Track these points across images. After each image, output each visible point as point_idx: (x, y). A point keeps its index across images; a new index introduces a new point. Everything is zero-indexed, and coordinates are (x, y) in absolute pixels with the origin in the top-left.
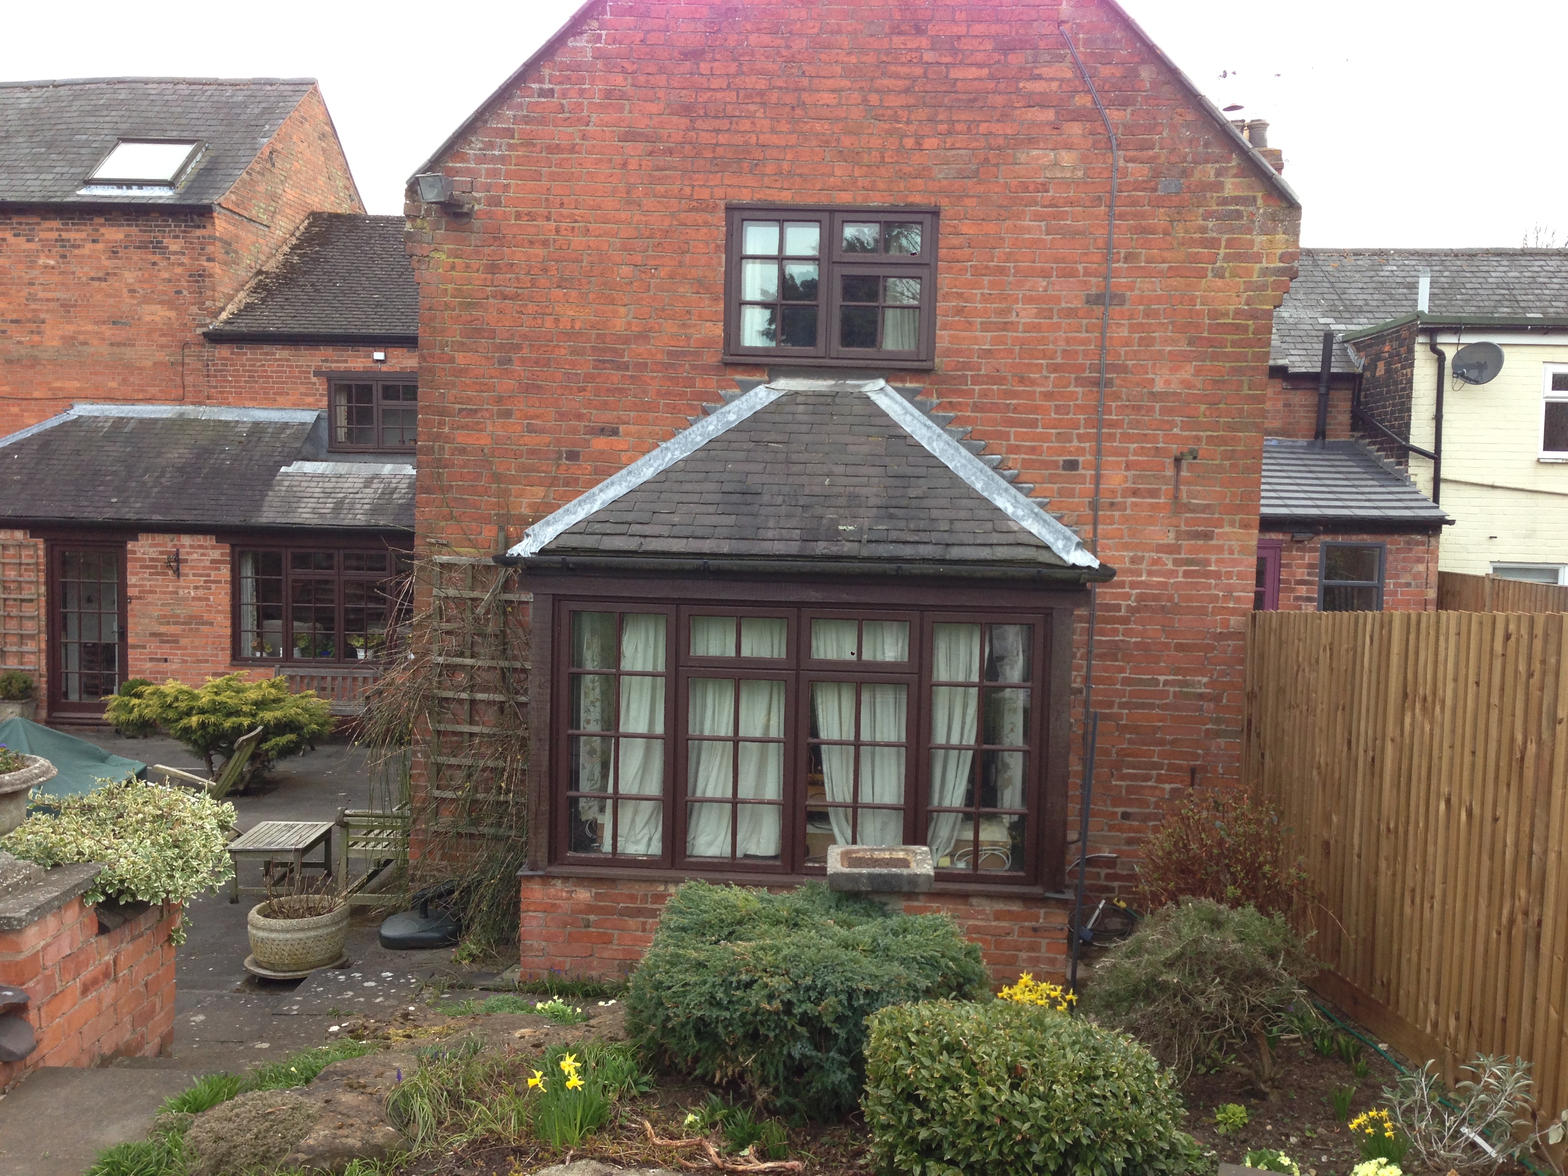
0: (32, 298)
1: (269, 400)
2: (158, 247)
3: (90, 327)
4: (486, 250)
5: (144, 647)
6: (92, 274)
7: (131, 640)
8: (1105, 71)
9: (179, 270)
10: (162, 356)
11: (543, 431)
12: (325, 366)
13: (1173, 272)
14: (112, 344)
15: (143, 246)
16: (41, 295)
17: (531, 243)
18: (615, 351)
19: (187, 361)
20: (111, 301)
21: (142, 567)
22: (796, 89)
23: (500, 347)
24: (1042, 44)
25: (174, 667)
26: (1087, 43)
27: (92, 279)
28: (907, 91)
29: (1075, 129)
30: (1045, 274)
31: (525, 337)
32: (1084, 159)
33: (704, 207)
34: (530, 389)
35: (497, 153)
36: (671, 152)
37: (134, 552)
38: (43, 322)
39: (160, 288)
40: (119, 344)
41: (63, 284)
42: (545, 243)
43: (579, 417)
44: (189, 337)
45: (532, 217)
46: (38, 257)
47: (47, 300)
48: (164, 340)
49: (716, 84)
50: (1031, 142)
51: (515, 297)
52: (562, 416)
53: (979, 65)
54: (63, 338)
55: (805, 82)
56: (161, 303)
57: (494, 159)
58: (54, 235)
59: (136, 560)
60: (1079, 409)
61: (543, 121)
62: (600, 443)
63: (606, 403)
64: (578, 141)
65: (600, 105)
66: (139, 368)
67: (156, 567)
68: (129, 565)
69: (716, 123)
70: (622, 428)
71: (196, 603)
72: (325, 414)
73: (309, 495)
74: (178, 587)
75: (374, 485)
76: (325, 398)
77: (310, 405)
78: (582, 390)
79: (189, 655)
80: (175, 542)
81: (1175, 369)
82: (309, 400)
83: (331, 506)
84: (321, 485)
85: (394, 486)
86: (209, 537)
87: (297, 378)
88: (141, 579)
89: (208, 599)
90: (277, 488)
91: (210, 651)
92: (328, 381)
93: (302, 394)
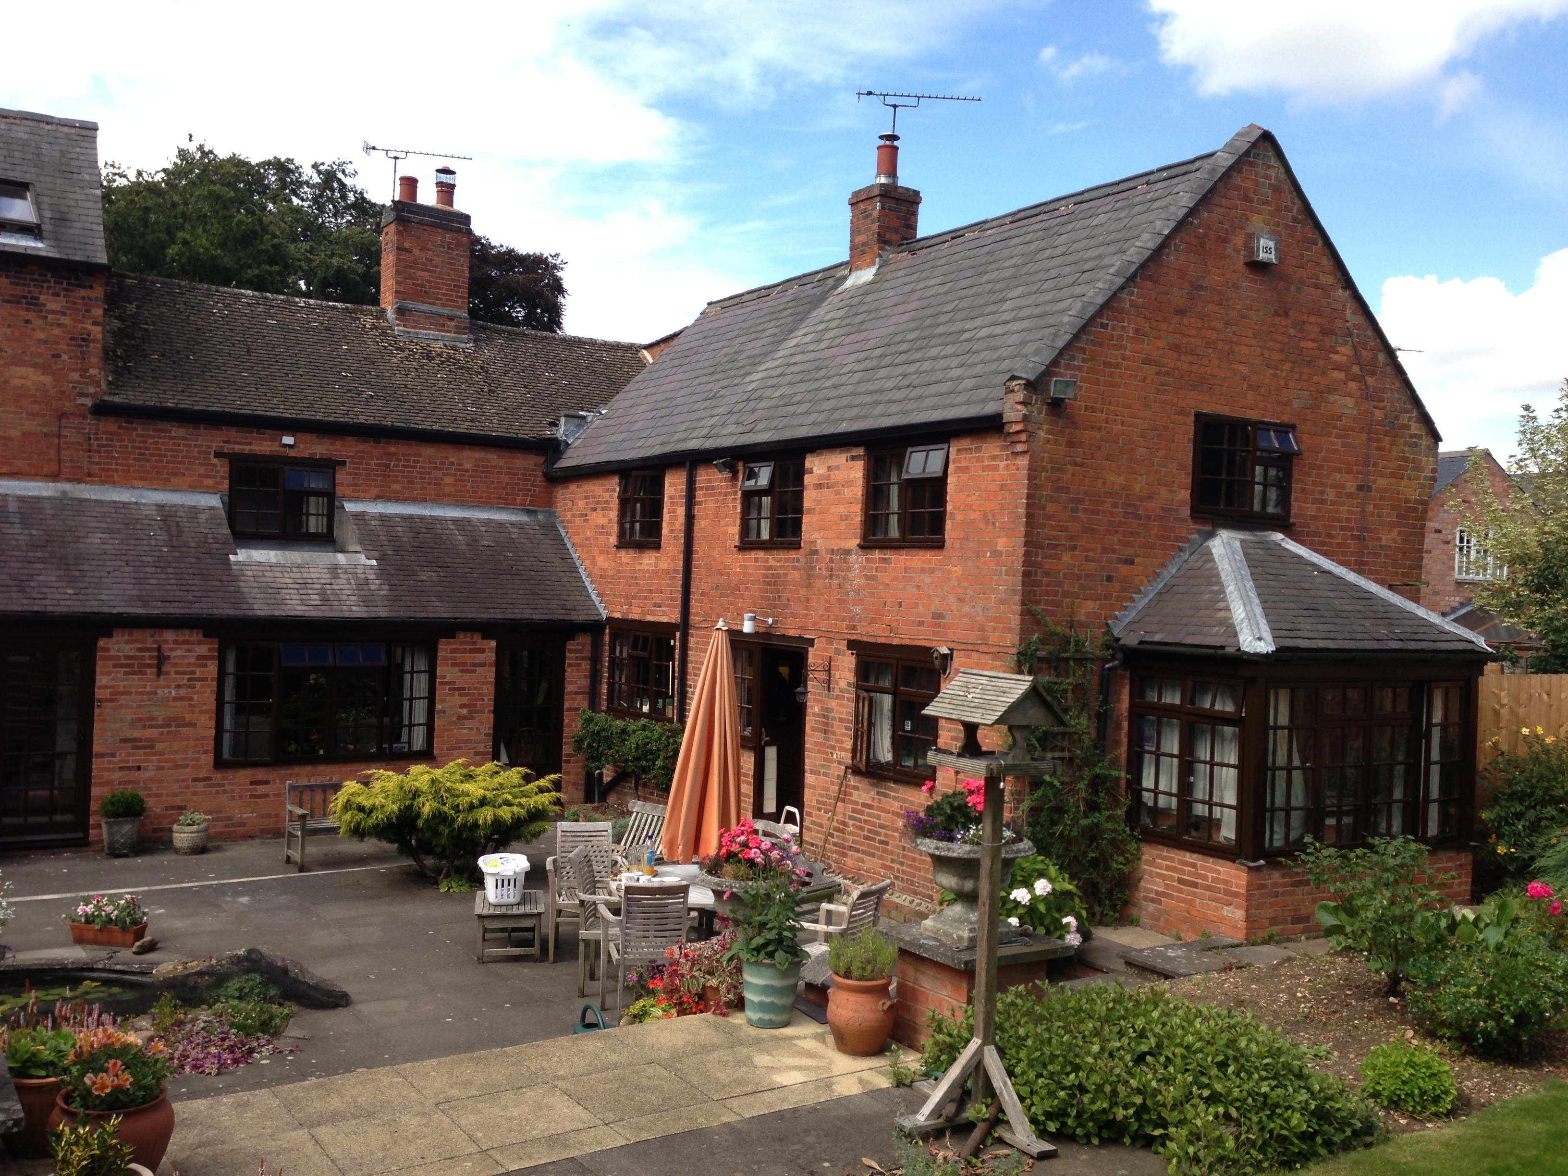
1: (161, 480)
2: (33, 303)
4: (1067, 430)
5: (113, 755)
7: (96, 749)
8: (1364, 353)
9: (57, 331)
10: (32, 426)
11: (1093, 560)
12: (227, 448)
13: (1393, 475)
15: (14, 300)
17: (1092, 428)
18: (1134, 506)
19: (64, 432)
21: (115, 666)
22: (1231, 342)
23: (1072, 501)
24: (1339, 333)
25: (148, 774)
26: (1358, 335)
28: (1281, 351)
29: (1353, 385)
30: (1339, 470)
31: (1086, 493)
32: (1357, 404)
33: (1183, 413)
34: (1089, 530)
35: (1076, 363)
36: (1167, 374)
37: (107, 650)
39: (33, 349)
42: (1100, 429)
43: (1114, 551)
44: (67, 406)
45: (1094, 410)
48: (36, 408)
49: (1193, 332)
50: (1334, 391)
51: (1082, 465)
52: (1105, 550)
53: (1313, 341)
55: (1235, 338)
56: (35, 366)
57: (1075, 368)
59: (110, 658)
60: (1352, 554)
61: (1101, 345)
62: (1124, 569)
63: (1128, 542)
64: (1120, 361)
65: (1133, 338)
67: (130, 666)
68: (99, 664)
69: (1191, 358)
70: (1136, 560)
71: (177, 703)
72: (226, 498)
73: (284, 586)
74: (157, 687)
75: (342, 576)
76: (227, 482)
77: (208, 487)
78: (1116, 532)
79: (166, 761)
80: (156, 638)
81: (1390, 531)
82: (208, 482)
83: (316, 597)
84: (286, 575)
85: (363, 576)
86: (195, 631)
87: (195, 458)
88: (113, 679)
89: (191, 699)
90: (244, 578)
91: (190, 755)
92: (231, 463)
93: (200, 476)
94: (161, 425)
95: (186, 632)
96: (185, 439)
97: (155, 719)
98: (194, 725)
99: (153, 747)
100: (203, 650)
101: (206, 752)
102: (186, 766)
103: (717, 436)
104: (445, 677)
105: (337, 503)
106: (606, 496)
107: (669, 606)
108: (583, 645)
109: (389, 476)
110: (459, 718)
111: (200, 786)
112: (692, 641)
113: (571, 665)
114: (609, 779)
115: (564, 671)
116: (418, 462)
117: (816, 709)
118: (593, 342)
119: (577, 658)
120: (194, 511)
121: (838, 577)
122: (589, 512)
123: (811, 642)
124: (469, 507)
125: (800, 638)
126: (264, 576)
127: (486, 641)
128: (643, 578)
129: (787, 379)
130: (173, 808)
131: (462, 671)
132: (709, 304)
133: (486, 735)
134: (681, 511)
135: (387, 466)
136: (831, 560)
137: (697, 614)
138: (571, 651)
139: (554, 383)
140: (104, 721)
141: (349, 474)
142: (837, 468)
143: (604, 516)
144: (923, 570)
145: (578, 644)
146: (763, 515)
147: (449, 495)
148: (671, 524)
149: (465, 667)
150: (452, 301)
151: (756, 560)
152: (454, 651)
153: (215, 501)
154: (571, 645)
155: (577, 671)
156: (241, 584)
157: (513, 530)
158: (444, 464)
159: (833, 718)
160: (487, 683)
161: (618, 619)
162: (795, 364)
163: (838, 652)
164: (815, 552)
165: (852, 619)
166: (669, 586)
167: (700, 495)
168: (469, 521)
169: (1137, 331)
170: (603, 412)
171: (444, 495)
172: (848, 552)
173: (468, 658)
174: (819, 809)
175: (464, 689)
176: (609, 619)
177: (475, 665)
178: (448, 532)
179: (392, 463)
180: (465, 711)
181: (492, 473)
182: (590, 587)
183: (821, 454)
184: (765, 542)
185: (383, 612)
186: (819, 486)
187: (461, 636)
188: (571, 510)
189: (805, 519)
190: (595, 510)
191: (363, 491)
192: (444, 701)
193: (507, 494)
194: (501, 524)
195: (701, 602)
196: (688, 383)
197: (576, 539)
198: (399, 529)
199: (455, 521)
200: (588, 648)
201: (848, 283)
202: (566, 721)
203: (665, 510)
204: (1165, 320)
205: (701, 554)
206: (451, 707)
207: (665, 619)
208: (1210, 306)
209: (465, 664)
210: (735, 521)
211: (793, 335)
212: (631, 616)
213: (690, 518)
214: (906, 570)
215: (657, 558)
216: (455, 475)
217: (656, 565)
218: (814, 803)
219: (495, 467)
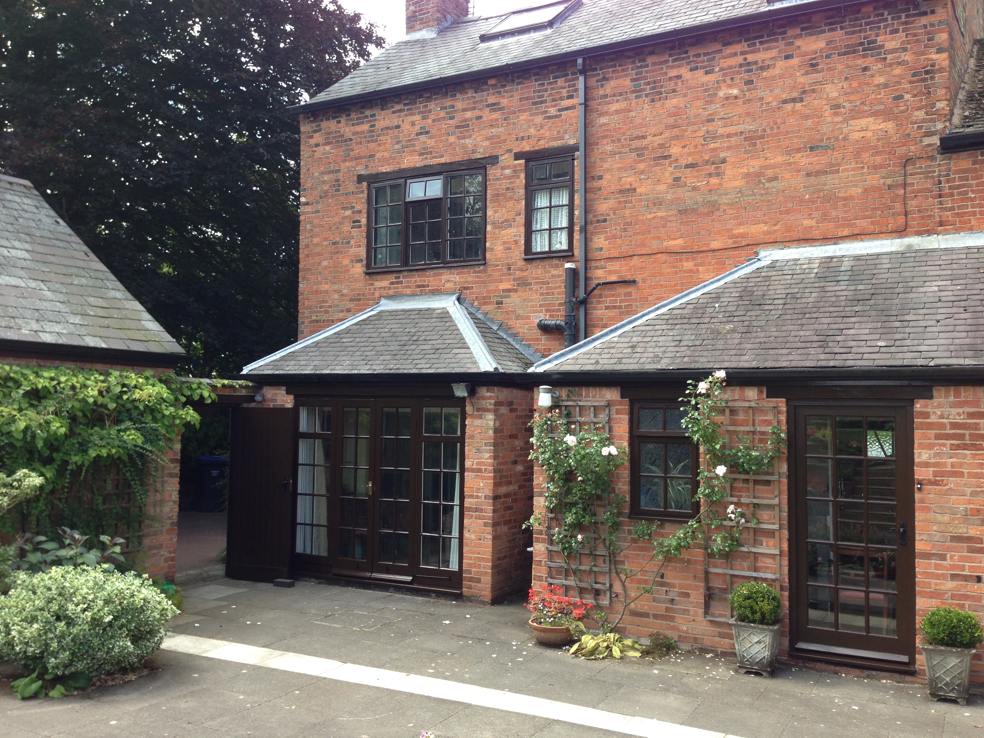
0: (712, 136)
2: (871, 48)
3: (779, 159)
5: (943, 557)
6: (784, 96)
7: (919, 546)
9: (898, 71)
10: (875, 180)
14: (808, 175)
15: (850, 51)
16: (721, 131)
19: (909, 180)
20: (809, 123)
21: (938, 437)
27: (785, 102)
37: (926, 415)
38: (724, 161)
39: (873, 96)
40: (818, 173)
41: (748, 114)
44: (913, 150)
46: (720, 88)
47: (729, 136)
48: (878, 159)
54: (747, 175)
56: (875, 114)
58: (740, 59)
59: (930, 426)
66: (845, 199)
68: (918, 433)
88: (937, 455)
140: (928, 509)
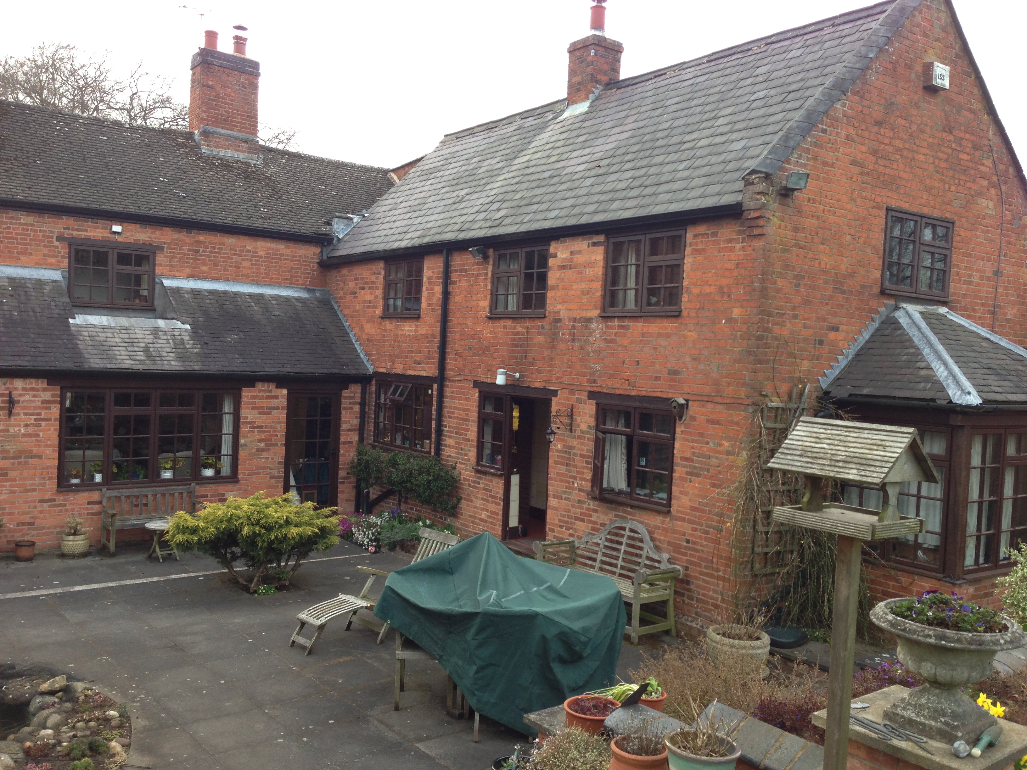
1: (12, 258)
4: (794, 218)
8: (1000, 166)
11: (810, 327)
12: (67, 233)
13: (1015, 264)
17: (813, 216)
18: (841, 283)
22: (913, 151)
23: (796, 277)
24: (984, 149)
26: (997, 152)
28: (946, 160)
29: (993, 191)
30: (983, 259)
31: (806, 271)
32: (995, 206)
33: (877, 207)
34: (807, 302)
35: (802, 161)
36: (868, 174)
42: (818, 218)
43: (825, 320)
45: (814, 201)
49: (887, 141)
50: (981, 195)
51: (804, 248)
52: (818, 319)
53: (968, 154)
55: (915, 148)
61: (821, 147)
62: (832, 335)
63: (835, 312)
64: (834, 161)
65: (844, 143)
69: (885, 162)
70: (841, 327)
71: (25, 439)
72: (66, 274)
73: (114, 344)
74: (8, 426)
75: (162, 337)
76: (66, 261)
77: (51, 264)
78: (827, 304)
79: (17, 486)
80: (8, 385)
81: (1013, 308)
82: (53, 260)
83: (142, 353)
84: (116, 335)
85: (179, 337)
86: (40, 381)
87: (41, 241)
89: (38, 435)
90: (81, 338)
91: (37, 481)
92: (70, 245)
93: (44, 255)
94: (12, 213)
95: (33, 381)
96: (32, 225)
97: (8, 452)
98: (40, 457)
99: (6, 474)
100: (47, 396)
101: (50, 478)
102: (35, 490)
103: (469, 229)
104: (247, 418)
105: (157, 280)
106: (373, 278)
107: (427, 363)
108: (355, 393)
109: (198, 259)
110: (258, 450)
111: (46, 505)
112: (448, 391)
113: (345, 409)
114: (375, 496)
115: (340, 413)
116: (222, 249)
117: (559, 447)
118: (353, 166)
119: (350, 403)
120: (40, 283)
121: (580, 340)
122: (358, 291)
123: (555, 393)
124: (262, 286)
125: (545, 390)
126: (99, 336)
127: (279, 390)
128: (403, 342)
129: (524, 186)
130: (23, 524)
131: (260, 413)
132: (446, 136)
133: (279, 463)
134: (438, 289)
135: (197, 252)
136: (574, 327)
137: (452, 370)
138: (346, 398)
139: (326, 194)
141: (165, 257)
142: (580, 252)
143: (371, 293)
144: (660, 335)
145: (351, 392)
146: (509, 292)
147: (247, 276)
148: (429, 299)
149: (263, 411)
150: (246, 128)
151: (505, 327)
152: (254, 397)
153: (56, 275)
154: (345, 393)
155: (350, 413)
156: (79, 342)
157: (297, 304)
158: (243, 251)
159: (575, 454)
160: (280, 422)
161: (383, 373)
162: (530, 174)
163: (579, 401)
164: (559, 321)
165: (592, 374)
166: (427, 347)
167: (454, 276)
168: (261, 296)
169: (847, 137)
170: (366, 215)
171: (243, 276)
172: (589, 320)
173: (265, 403)
174: (561, 527)
175: (262, 427)
176: (376, 374)
177: (270, 408)
178: (246, 304)
179: (201, 250)
180: (262, 445)
181: (280, 259)
182: (359, 349)
183: (565, 242)
184: (512, 313)
185: (197, 367)
186: (563, 267)
187: (259, 385)
188: (343, 289)
189: (550, 294)
190: (363, 289)
191: (178, 271)
192: (245, 437)
193: (292, 276)
194: (288, 299)
195: (456, 360)
196: (436, 192)
197: (346, 312)
198: (208, 301)
199: (252, 296)
200: (359, 395)
201: (566, 115)
202: (342, 452)
203: (424, 289)
204: (867, 129)
205: (455, 322)
206: (251, 442)
207: (424, 374)
208: (899, 120)
209: (262, 408)
210: (486, 296)
211: (523, 153)
212: (394, 371)
213: (446, 294)
214: (643, 335)
215: (417, 326)
216: (251, 260)
217: (416, 331)
218: (556, 522)
219: (283, 255)
